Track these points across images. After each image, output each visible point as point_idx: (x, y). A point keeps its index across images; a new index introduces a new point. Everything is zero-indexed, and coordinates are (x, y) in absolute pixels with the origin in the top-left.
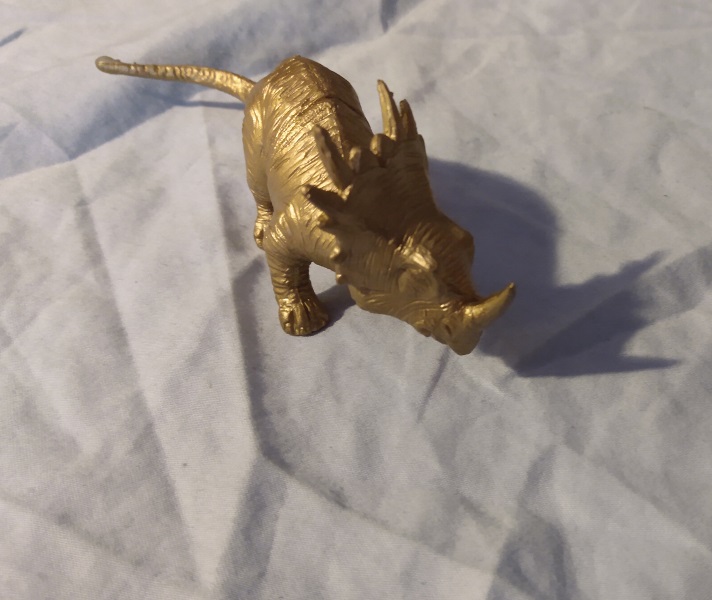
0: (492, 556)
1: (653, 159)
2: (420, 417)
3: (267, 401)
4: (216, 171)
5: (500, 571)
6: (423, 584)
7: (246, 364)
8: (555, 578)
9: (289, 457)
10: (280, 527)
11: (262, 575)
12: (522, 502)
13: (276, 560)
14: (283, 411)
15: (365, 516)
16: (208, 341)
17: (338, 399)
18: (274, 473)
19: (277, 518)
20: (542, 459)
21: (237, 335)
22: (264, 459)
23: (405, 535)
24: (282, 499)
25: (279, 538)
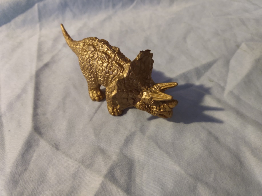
0: (105, 170)
1: (185, 38)
2: (91, 120)
3: (39, 111)
4: (39, 39)
5: (106, 176)
6: (80, 178)
7: (34, 98)
8: (127, 179)
9: (43, 131)
10: (35, 154)
11: (25, 170)
12: (121, 150)
13: (31, 165)
14: (44, 114)
15: (64, 153)
16: (24, 90)
17: (64, 111)
18: (37, 136)
19: (35, 151)
20: (130, 136)
21: (33, 89)
22: (34, 131)
23: (76, 161)
24: (38, 145)
25: (34, 158)
